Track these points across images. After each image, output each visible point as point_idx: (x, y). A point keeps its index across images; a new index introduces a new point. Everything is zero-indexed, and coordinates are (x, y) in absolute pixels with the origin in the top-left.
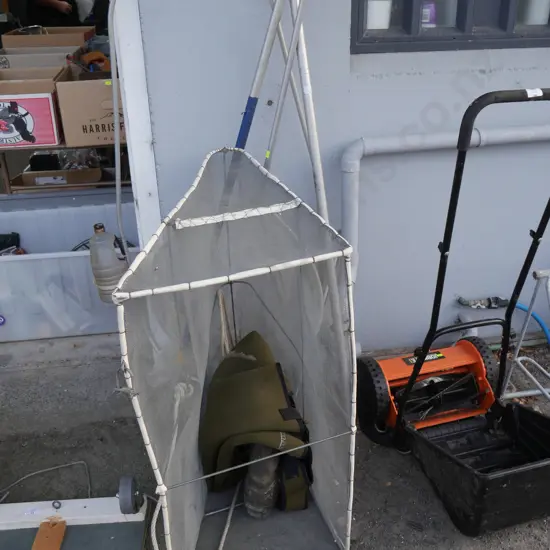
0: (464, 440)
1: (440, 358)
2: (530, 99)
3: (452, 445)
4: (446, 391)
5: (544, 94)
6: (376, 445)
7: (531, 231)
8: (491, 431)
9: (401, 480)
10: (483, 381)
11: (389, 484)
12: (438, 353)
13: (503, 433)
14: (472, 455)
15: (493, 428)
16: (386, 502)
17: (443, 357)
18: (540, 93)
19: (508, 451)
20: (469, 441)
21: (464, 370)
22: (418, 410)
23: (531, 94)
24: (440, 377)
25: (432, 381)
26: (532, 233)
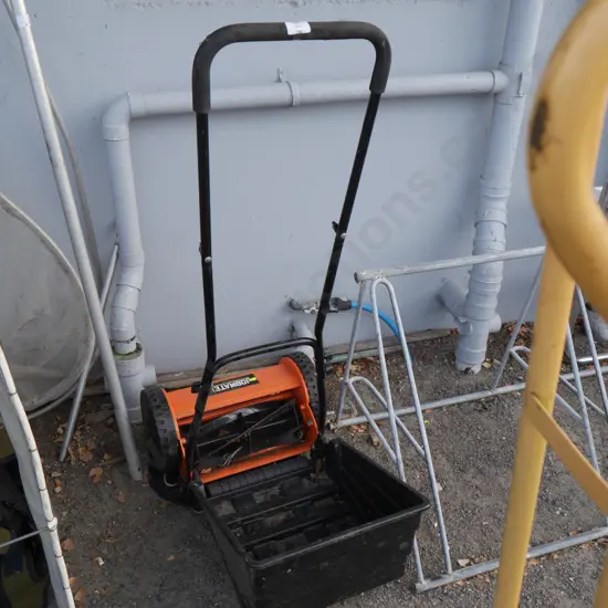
0: (276, 490)
1: (252, 383)
2: (292, 38)
3: (259, 498)
4: (257, 426)
5: (313, 30)
6: (165, 503)
7: (334, 223)
8: (312, 475)
9: (189, 551)
10: (306, 410)
11: (172, 558)
12: (251, 376)
13: (326, 477)
14: (282, 510)
15: (314, 472)
16: (161, 586)
17: (256, 382)
18: (306, 29)
19: (330, 501)
20: (282, 492)
21: (286, 396)
22: (222, 453)
23: (292, 29)
24: (255, 406)
25: (240, 414)
26: (335, 226)
